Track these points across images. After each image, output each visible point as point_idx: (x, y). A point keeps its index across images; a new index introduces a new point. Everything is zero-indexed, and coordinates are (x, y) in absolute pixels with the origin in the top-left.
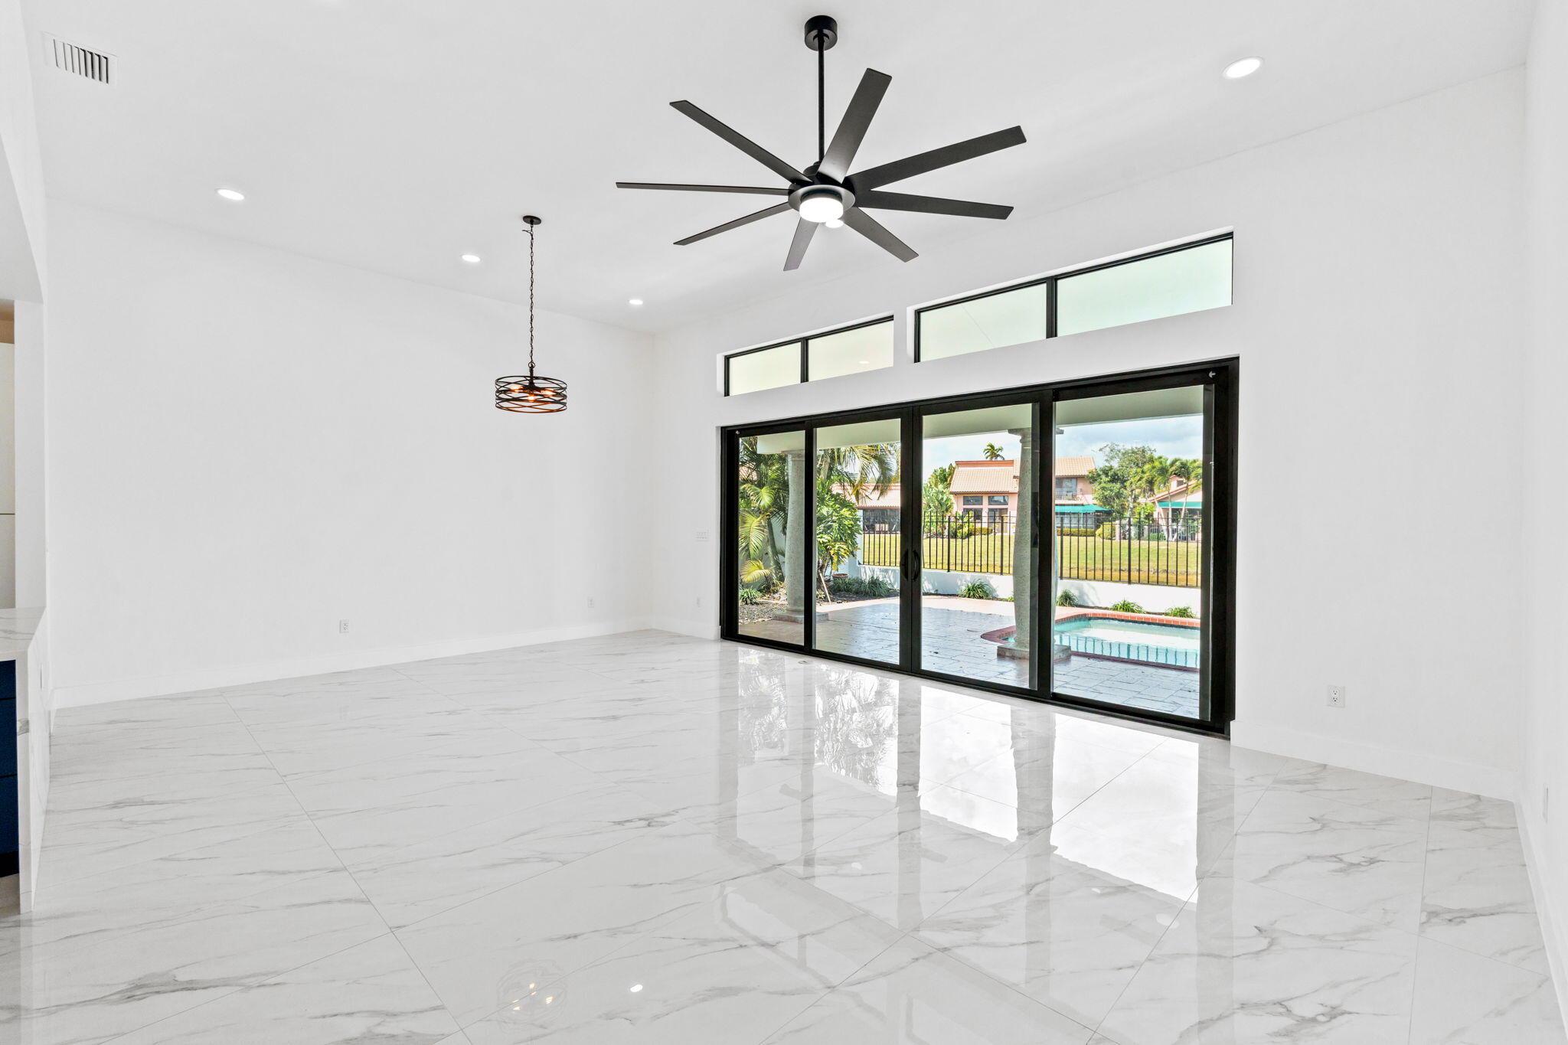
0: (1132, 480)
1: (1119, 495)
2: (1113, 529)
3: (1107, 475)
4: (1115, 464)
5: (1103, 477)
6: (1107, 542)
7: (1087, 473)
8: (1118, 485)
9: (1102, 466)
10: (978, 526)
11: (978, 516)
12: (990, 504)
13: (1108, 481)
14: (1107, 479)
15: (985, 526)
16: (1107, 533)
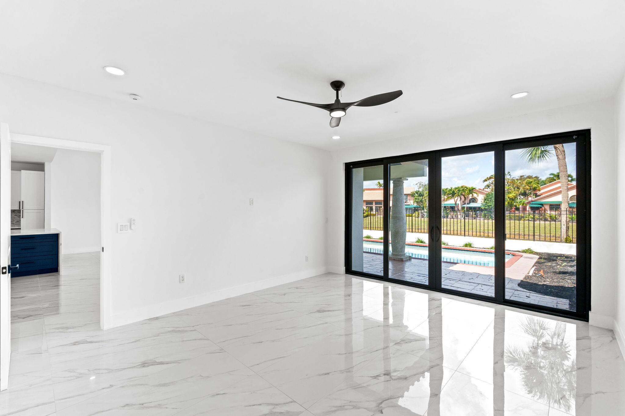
0: (425, 196)
1: (421, 201)
2: (419, 214)
3: (417, 194)
4: (421, 190)
5: (416, 195)
6: (417, 219)
7: (411, 193)
8: (421, 198)
9: (415, 190)
10: (372, 213)
11: (371, 209)
12: (375, 205)
13: (418, 196)
14: (417, 195)
15: (374, 213)
16: (417, 216)
